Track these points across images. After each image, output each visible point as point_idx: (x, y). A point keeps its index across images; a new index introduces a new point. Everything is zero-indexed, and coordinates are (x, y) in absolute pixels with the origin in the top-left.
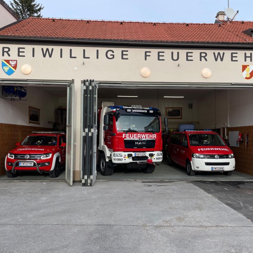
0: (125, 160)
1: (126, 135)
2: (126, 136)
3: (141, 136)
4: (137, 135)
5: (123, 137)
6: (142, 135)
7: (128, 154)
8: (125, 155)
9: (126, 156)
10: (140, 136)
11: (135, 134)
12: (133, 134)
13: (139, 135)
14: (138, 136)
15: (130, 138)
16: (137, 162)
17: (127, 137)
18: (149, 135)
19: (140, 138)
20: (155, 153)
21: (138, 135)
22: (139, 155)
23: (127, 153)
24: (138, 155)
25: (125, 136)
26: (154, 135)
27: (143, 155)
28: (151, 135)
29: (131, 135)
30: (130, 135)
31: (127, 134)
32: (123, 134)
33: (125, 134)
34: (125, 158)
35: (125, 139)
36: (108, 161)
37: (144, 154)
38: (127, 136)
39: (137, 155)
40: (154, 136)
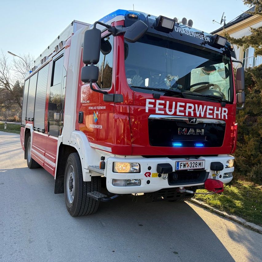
0: (148, 182)
1: (154, 104)
2: (155, 106)
3: (194, 110)
4: (185, 107)
5: (147, 111)
6: (196, 105)
7: (159, 166)
8: (150, 168)
9: (154, 171)
10: (191, 110)
11: (179, 104)
12: (174, 103)
13: (190, 107)
14: (187, 110)
15: (166, 114)
16: (178, 188)
17: (157, 109)
18: (213, 110)
19: (192, 115)
20: (223, 159)
21: (188, 105)
22: (186, 168)
23: (154, 162)
24: (184, 166)
25: (152, 106)
26: (224, 109)
27: (198, 167)
28: (218, 110)
29: (168, 103)
30: (165, 105)
31: (158, 102)
32: (148, 101)
33: (153, 101)
34: (148, 178)
35: (152, 116)
36: (89, 180)
37: (200, 164)
38: (158, 106)
39: (182, 168)
40: (223, 114)
